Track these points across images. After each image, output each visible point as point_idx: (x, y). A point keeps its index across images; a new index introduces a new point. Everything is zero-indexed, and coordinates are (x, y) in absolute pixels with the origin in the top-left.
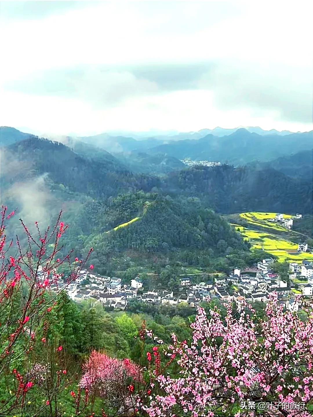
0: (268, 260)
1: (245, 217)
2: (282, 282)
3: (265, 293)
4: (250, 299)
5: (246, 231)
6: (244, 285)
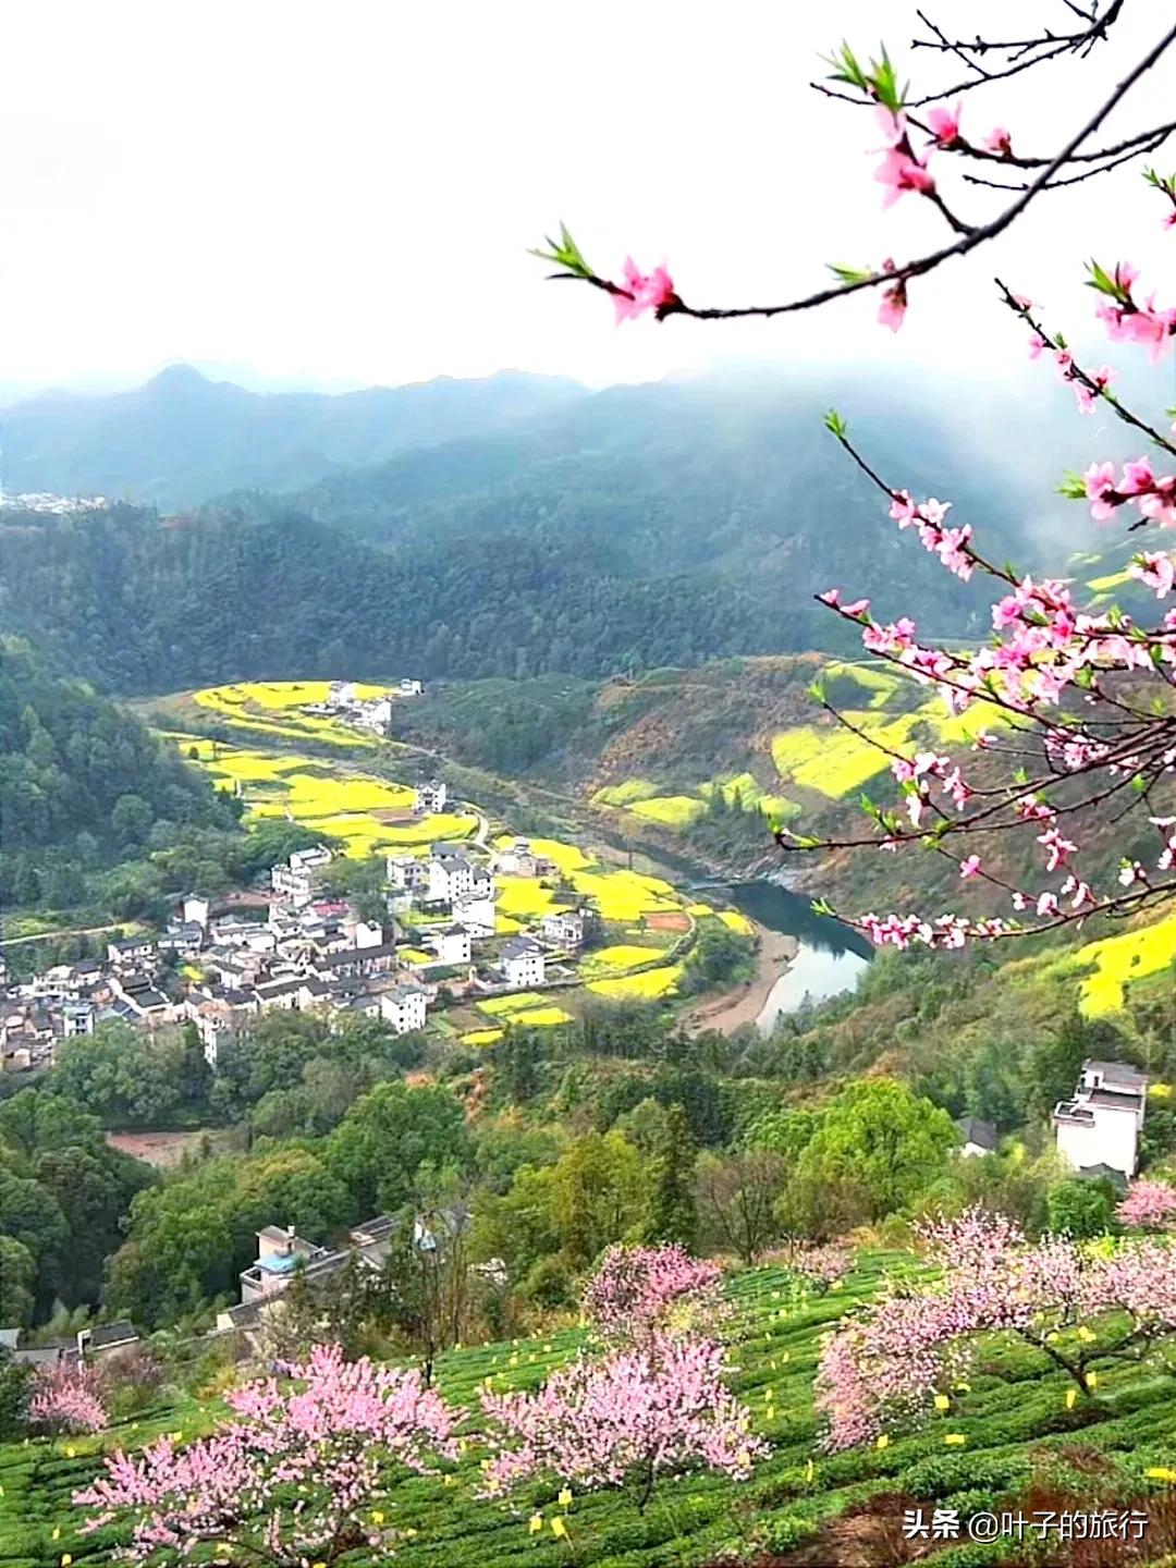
0: (312, 852)
1: (215, 704)
2: (362, 928)
3: (306, 977)
4: (251, 1006)
5: (223, 755)
6: (225, 958)
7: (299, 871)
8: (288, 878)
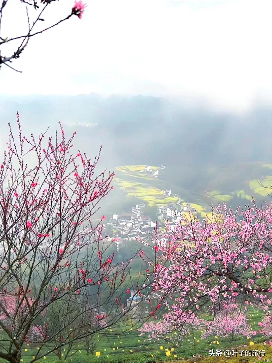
0: (141, 205)
1: (120, 170)
2: (152, 222)
3: (139, 233)
4: (127, 239)
5: (121, 181)
6: (122, 228)
7: (138, 209)
8: (135, 210)
